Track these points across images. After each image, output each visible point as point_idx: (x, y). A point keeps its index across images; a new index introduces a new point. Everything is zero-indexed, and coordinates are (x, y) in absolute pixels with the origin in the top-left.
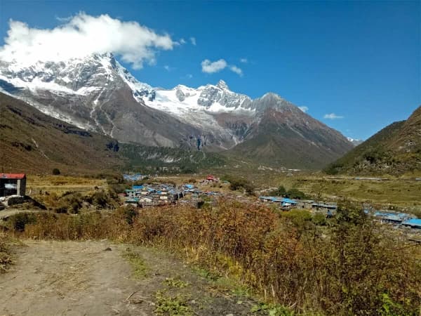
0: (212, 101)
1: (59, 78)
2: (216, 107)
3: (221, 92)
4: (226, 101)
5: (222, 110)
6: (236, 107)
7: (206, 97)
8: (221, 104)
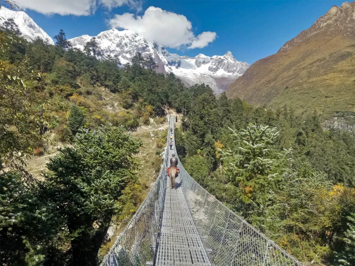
0: (218, 68)
1: (124, 54)
2: (221, 73)
3: (226, 62)
4: (228, 68)
5: (224, 75)
6: (234, 73)
7: (215, 65)
8: (224, 70)
